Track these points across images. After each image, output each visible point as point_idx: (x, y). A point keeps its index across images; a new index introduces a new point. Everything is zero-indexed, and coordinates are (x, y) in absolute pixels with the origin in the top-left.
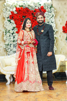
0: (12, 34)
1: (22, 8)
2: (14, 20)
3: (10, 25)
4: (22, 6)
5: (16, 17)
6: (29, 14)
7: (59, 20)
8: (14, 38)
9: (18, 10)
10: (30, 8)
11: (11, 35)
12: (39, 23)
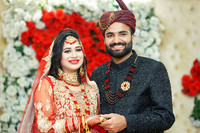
0: (26, 90)
1: (60, 14)
2: (35, 48)
3: (22, 61)
4: (62, 7)
5: (41, 38)
7: (173, 57)
9: (47, 18)
10: (86, 15)
11: (22, 92)
12: (110, 53)
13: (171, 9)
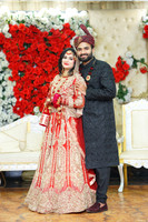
0: (1, 82)
4: (23, 22)
5: (10, 45)
6: (38, 39)
8: (4, 90)
10: (40, 27)
13: (101, 20)
